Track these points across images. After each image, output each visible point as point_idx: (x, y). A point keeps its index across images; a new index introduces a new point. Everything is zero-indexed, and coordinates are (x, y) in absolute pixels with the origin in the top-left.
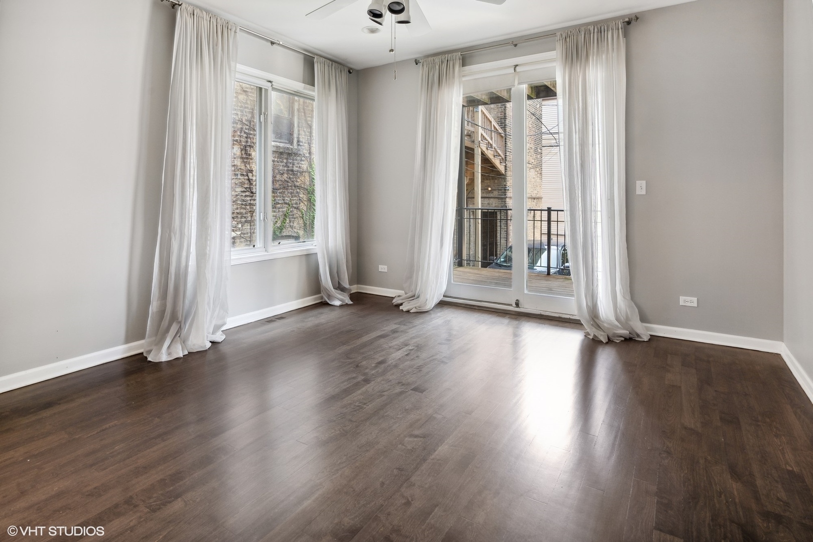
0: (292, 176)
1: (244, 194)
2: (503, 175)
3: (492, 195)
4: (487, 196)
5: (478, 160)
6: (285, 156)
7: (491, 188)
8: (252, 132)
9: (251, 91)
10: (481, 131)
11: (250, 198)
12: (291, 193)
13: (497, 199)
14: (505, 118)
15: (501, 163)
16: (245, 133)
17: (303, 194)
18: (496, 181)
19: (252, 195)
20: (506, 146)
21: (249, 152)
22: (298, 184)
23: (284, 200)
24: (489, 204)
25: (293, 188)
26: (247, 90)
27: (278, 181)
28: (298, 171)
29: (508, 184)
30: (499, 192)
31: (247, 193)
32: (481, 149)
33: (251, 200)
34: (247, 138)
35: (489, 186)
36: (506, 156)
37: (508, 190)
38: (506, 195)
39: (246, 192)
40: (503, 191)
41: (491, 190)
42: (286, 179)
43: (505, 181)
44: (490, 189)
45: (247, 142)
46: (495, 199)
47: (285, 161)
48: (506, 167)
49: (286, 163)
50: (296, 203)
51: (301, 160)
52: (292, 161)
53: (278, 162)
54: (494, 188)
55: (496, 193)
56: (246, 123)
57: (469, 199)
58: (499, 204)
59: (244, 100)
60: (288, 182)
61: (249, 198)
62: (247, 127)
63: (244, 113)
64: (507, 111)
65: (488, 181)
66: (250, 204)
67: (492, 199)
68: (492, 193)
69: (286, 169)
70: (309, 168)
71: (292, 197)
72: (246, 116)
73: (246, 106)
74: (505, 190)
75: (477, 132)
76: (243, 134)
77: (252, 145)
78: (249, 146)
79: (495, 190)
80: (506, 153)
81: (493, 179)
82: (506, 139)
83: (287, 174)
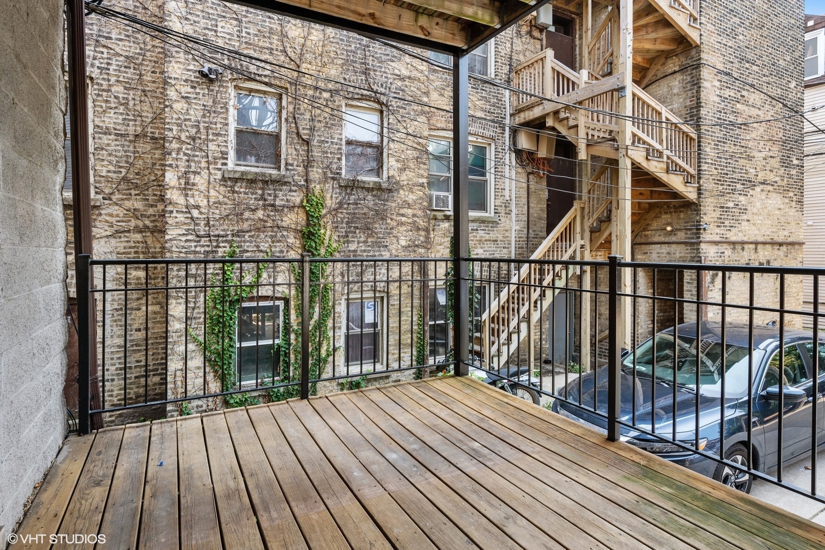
0: (272, 213)
1: (184, 238)
2: (694, 203)
3: (674, 239)
4: (667, 240)
5: (626, 178)
6: (260, 185)
7: (672, 226)
8: (197, 153)
9: (195, 96)
10: (629, 128)
11: (195, 244)
12: (272, 237)
13: (683, 246)
14: (698, 106)
15: (687, 182)
16: (185, 154)
17: (295, 238)
18: (682, 215)
19: (198, 239)
20: (699, 154)
21: (192, 181)
22: (284, 224)
23: (258, 247)
24: (669, 253)
25: (276, 229)
26: (189, 95)
27: (247, 220)
28: (284, 206)
29: (705, 219)
30: (686, 234)
31: (190, 237)
32: (631, 159)
33: (196, 247)
34: (188, 161)
35: (668, 224)
36: (699, 170)
37: (704, 229)
38: (699, 238)
39: (187, 235)
40: (695, 231)
41: (672, 231)
42: (261, 217)
43: (698, 214)
44: (669, 228)
45: (189, 167)
46: (680, 245)
47: (260, 192)
48: (699, 189)
49: (263, 194)
50: (282, 252)
51: (291, 191)
52: (273, 192)
53: (245, 193)
54: (678, 227)
55: (681, 236)
56: (188, 141)
57: (636, 246)
58: (687, 253)
59: (182, 109)
60: (265, 221)
61: (193, 244)
62: (189, 146)
63: (184, 127)
64: (702, 94)
65: (669, 216)
66: (194, 251)
67: (674, 246)
68: (675, 235)
69: (261, 203)
70: (305, 201)
71: (273, 242)
72: (188, 131)
73: (187, 117)
74: (698, 229)
75: (624, 132)
76: (181, 156)
77: (199, 170)
78: (193, 172)
79: (680, 230)
80: (699, 166)
81: (675, 212)
82: (699, 142)
83: (264, 210)
